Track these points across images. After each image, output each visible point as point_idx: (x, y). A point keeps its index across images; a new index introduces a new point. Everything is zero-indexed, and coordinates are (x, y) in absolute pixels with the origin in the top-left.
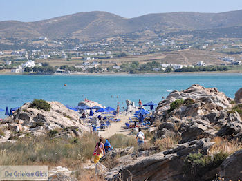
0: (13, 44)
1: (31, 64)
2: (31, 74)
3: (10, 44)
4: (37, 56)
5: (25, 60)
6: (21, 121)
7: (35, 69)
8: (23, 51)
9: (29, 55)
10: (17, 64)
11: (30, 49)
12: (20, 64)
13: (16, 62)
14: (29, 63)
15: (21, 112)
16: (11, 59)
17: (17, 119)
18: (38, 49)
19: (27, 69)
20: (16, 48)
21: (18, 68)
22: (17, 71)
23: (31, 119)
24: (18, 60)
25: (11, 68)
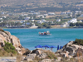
0: (62, 7)
1: (74, 21)
2: (74, 28)
3: (60, 7)
4: (79, 15)
5: (70, 18)
6: (68, 52)
7: (77, 24)
8: (69, 12)
9: (73, 14)
10: (65, 21)
11: (74, 10)
12: (66, 21)
13: (64, 20)
14: (73, 20)
15: (68, 46)
16: (60, 18)
17: (65, 50)
18: (80, 10)
19: (71, 25)
20: (64, 10)
21: (65, 24)
22: (64, 26)
23: (74, 52)
24: (65, 18)
25: (60, 24)
